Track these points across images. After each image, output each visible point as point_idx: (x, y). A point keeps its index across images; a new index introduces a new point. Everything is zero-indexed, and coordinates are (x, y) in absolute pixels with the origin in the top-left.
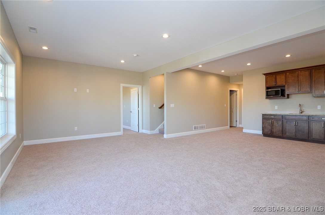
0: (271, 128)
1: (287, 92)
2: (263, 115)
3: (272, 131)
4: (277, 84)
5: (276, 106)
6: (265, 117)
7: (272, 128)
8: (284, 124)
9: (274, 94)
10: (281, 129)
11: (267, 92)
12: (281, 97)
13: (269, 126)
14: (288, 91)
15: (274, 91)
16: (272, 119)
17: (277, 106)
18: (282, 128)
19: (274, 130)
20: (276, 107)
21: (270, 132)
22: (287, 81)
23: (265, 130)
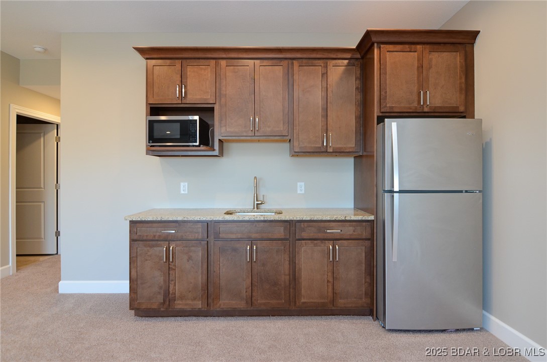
0: (165, 281)
1: (219, 132)
2: (132, 222)
3: (167, 293)
4: (189, 96)
5: (182, 184)
6: (143, 231)
7: (168, 281)
8: (212, 258)
9: (179, 137)
10: (200, 279)
11: (151, 124)
12: (202, 147)
13: (157, 273)
14: (223, 129)
15: (178, 125)
16: (168, 239)
17: (187, 184)
18: (205, 277)
19: (178, 288)
20: (184, 188)
21: (160, 298)
22: (220, 89)
23: (139, 291)
